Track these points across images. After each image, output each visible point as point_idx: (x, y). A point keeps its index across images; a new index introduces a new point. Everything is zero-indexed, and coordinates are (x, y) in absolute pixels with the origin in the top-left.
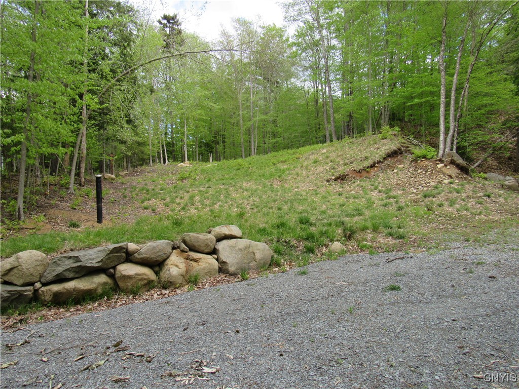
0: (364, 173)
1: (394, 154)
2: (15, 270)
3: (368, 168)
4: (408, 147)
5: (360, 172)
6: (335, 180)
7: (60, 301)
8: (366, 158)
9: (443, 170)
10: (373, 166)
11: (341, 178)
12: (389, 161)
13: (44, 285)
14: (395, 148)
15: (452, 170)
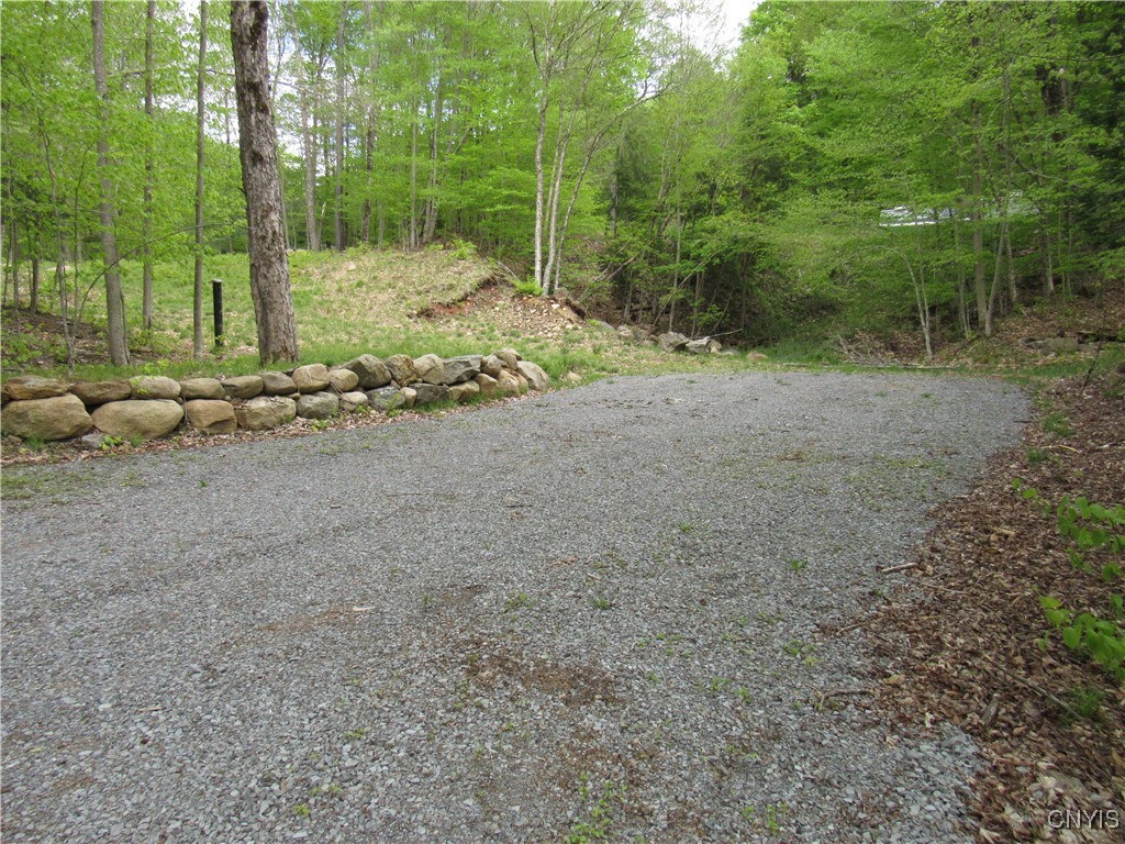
0: (454, 308)
1: (487, 284)
2: (433, 371)
3: (459, 301)
4: (503, 276)
5: (448, 306)
6: (418, 315)
7: (465, 399)
8: (451, 287)
9: (560, 311)
10: (464, 299)
11: (426, 314)
12: (483, 294)
13: (450, 385)
14: (488, 276)
15: (568, 313)
